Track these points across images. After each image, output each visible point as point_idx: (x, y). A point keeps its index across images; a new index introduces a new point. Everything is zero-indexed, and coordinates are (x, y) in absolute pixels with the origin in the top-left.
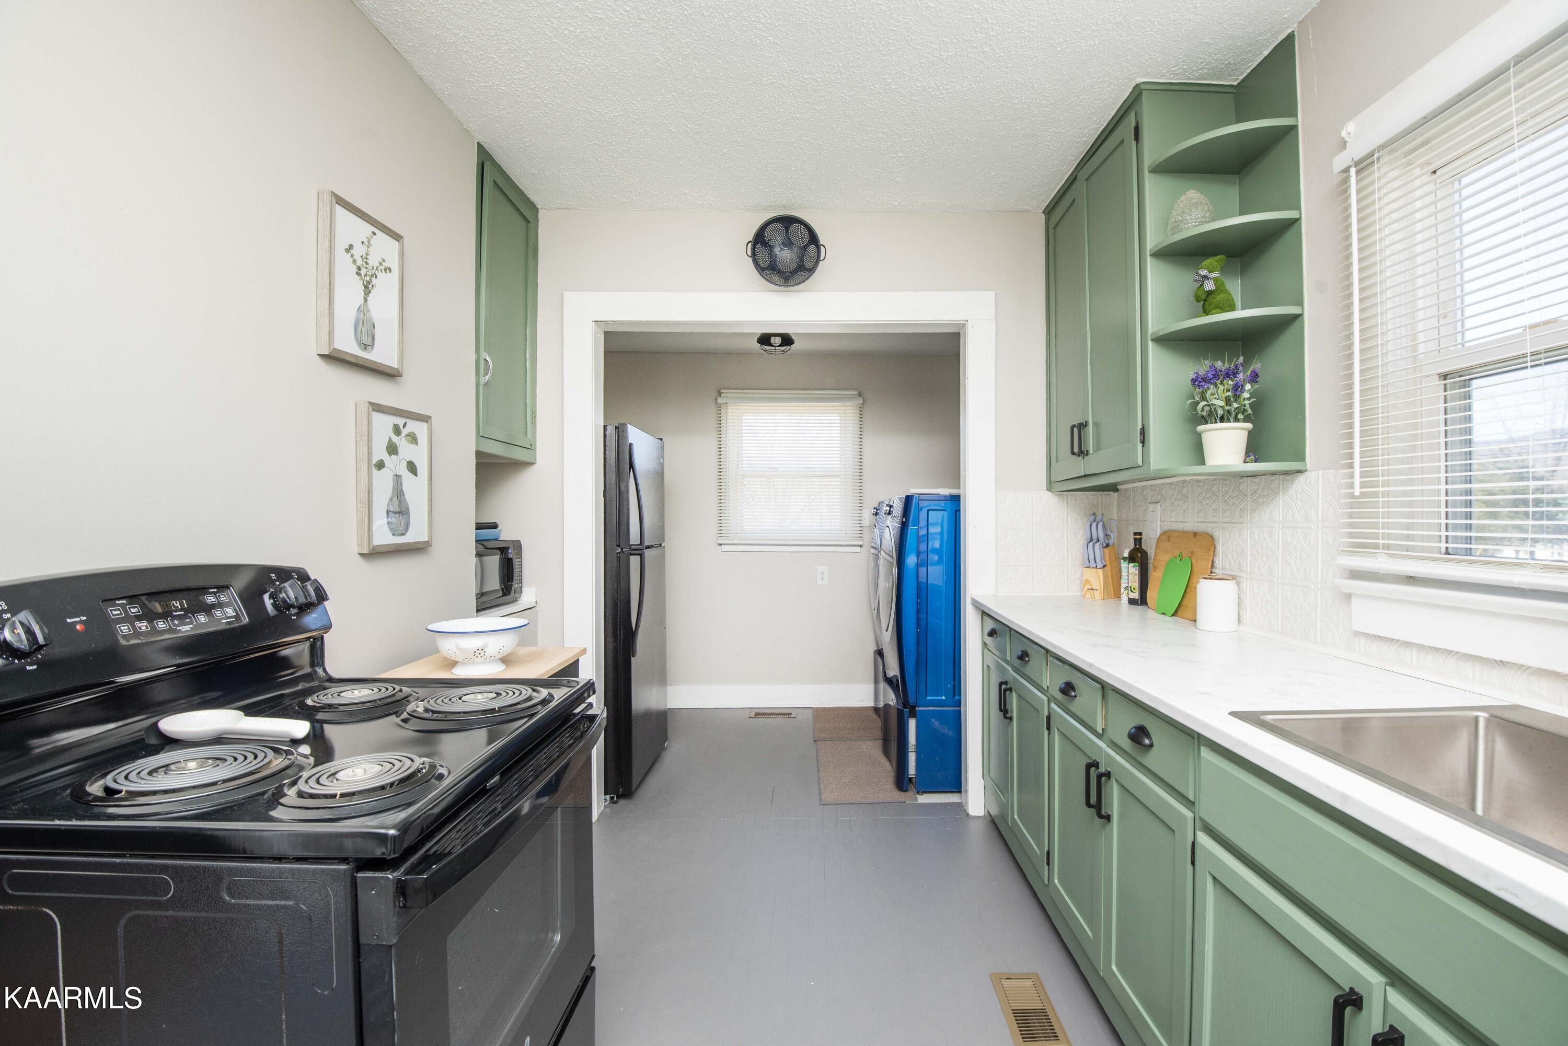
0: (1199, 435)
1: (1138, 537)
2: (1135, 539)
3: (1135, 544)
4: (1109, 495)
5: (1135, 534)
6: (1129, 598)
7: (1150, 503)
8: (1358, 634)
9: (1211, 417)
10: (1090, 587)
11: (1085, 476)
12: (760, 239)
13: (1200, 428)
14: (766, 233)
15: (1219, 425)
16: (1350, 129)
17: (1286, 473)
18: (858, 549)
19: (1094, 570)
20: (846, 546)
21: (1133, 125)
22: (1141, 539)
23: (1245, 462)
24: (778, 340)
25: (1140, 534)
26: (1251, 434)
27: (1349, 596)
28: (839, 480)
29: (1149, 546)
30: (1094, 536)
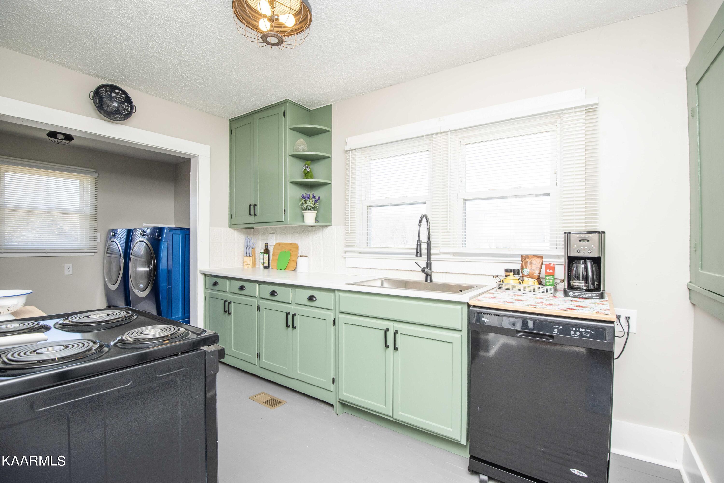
0: (303, 213)
1: (267, 245)
2: (266, 246)
3: (266, 247)
4: (250, 230)
5: (266, 244)
6: (264, 266)
7: (270, 233)
8: (347, 267)
9: (307, 209)
10: (246, 264)
11: (255, 223)
12: (97, 92)
13: (303, 211)
14: (100, 90)
15: (309, 211)
16: (348, 140)
17: (325, 226)
18: (93, 254)
19: (249, 257)
20: (86, 252)
21: (283, 111)
22: (268, 246)
23: (315, 222)
24: (62, 137)
25: (268, 244)
26: (317, 214)
27: (345, 258)
28: (78, 216)
29: (271, 249)
30: (249, 245)
